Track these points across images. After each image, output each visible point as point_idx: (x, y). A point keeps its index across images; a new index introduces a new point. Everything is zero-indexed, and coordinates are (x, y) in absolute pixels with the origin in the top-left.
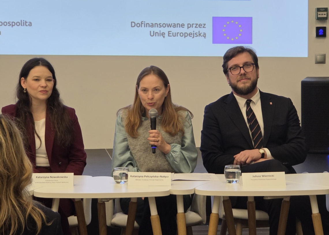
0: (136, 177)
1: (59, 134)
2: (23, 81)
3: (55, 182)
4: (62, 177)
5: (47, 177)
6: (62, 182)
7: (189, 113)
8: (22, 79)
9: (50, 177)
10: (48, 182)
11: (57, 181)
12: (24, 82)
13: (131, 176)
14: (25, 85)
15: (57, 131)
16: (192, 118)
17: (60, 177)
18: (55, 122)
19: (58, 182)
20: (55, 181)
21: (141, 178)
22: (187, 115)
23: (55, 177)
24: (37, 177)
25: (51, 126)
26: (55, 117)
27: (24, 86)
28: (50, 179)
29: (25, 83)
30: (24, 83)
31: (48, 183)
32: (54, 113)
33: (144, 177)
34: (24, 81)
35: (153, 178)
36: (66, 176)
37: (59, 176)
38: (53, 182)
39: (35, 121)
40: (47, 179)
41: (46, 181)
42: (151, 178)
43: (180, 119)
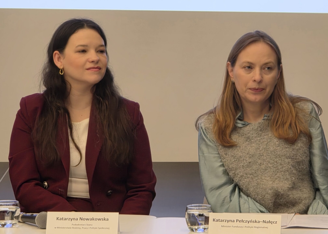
0: (222, 221)
1: (109, 143)
2: (57, 56)
3: (88, 227)
4: (99, 219)
5: (74, 219)
6: (100, 228)
7: (314, 105)
8: (55, 54)
9: (79, 219)
10: (75, 226)
11: (91, 227)
12: (59, 58)
13: (214, 220)
14: (61, 62)
15: (108, 138)
16: (320, 115)
17: (96, 219)
18: (105, 122)
19: (93, 228)
20: (87, 225)
21: (230, 224)
22: (312, 109)
23: (87, 219)
24: (57, 219)
25: (97, 131)
26: (105, 115)
27: (59, 64)
28: (80, 222)
29: (62, 60)
30: (58, 61)
31: (76, 228)
32: (104, 107)
33: (235, 221)
34: (59, 56)
35: (251, 224)
36: (106, 218)
37: (94, 218)
38: (84, 227)
39: (72, 122)
40: (74, 222)
41: (73, 226)
42: (247, 224)
43: (300, 115)
